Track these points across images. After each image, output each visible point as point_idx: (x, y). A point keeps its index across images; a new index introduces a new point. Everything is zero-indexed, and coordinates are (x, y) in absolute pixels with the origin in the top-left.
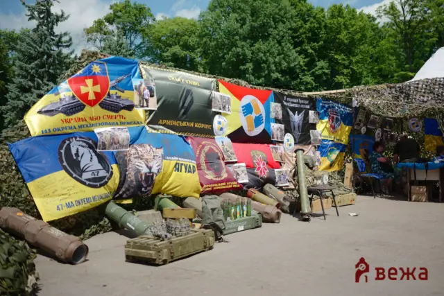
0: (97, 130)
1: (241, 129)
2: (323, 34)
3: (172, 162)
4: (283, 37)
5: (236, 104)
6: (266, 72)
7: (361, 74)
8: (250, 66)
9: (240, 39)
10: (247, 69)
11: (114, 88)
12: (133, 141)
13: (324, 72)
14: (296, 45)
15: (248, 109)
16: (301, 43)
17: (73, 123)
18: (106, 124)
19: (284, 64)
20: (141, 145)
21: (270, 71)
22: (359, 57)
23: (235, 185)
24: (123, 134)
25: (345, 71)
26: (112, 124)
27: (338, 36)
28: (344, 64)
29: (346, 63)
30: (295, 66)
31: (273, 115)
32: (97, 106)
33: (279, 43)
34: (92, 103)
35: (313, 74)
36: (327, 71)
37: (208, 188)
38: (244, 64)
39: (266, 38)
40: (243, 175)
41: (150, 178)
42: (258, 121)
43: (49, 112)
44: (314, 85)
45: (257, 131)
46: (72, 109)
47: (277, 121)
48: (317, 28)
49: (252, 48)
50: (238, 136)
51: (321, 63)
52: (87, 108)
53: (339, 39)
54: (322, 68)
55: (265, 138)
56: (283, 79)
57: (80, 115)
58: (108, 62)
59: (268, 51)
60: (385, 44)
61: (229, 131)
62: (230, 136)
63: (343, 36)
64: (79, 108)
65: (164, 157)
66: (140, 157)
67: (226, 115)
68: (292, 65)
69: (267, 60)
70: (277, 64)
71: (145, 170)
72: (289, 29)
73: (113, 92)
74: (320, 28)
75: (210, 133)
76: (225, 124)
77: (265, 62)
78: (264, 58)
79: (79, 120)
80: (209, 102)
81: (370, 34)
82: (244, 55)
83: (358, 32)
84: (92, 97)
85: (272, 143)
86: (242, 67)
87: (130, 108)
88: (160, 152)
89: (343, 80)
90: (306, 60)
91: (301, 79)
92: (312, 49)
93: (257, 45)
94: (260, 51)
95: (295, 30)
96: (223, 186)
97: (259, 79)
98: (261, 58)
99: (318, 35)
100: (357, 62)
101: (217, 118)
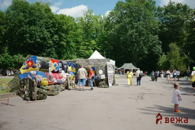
0: (31, 72)
1: (54, 70)
2: (57, 25)
3: (44, 78)
4: (42, 25)
5: (53, 64)
6: (35, 38)
7: (70, 41)
8: (28, 35)
9: (24, 24)
10: (27, 36)
11: (34, 63)
12: (37, 74)
13: (57, 40)
14: (46, 28)
15: (55, 65)
16: (49, 28)
17: (28, 71)
18: (32, 71)
19: (42, 36)
20: (38, 75)
21: (36, 38)
22: (70, 35)
23: (54, 83)
24: (35, 73)
25: (65, 40)
26: (33, 71)
27: (63, 27)
28: (64, 37)
29: (65, 37)
30: (46, 37)
31: (60, 66)
32: (31, 67)
33: (41, 27)
34: (30, 67)
35: (52, 40)
36: (57, 39)
37: (49, 84)
38: (26, 34)
39: (35, 25)
40: (55, 80)
41: (40, 82)
42: (57, 68)
43: (24, 69)
44: (53, 44)
45: (56, 70)
46: (27, 68)
47: (60, 68)
48: (55, 23)
49: (29, 28)
50: (53, 72)
51: (56, 36)
52: (30, 68)
53: (63, 28)
54: (56, 38)
55: (58, 72)
56: (41, 41)
57: (29, 69)
58: (32, 57)
59: (36, 30)
60: (79, 31)
61: (51, 71)
62: (52, 72)
63: (65, 27)
64: (29, 68)
65: (43, 77)
66: (38, 78)
67: (51, 67)
68: (45, 36)
69: (35, 34)
70: (39, 36)
71: (39, 80)
72: (44, 22)
73: (34, 64)
74: (56, 23)
75: (48, 71)
76: (51, 69)
77: (34, 34)
78: (34, 33)
79: (28, 70)
80: (48, 64)
81: (74, 27)
82: (26, 31)
83: (70, 26)
84: (30, 65)
85: (60, 73)
86: (25, 36)
87: (36, 67)
88: (42, 76)
89: (64, 43)
90: (50, 35)
91: (48, 42)
92: (53, 30)
93: (31, 27)
94: (33, 30)
95: (47, 23)
96: (52, 83)
97: (31, 41)
98: (33, 33)
99: (55, 26)
100: (69, 37)
101: (50, 68)
